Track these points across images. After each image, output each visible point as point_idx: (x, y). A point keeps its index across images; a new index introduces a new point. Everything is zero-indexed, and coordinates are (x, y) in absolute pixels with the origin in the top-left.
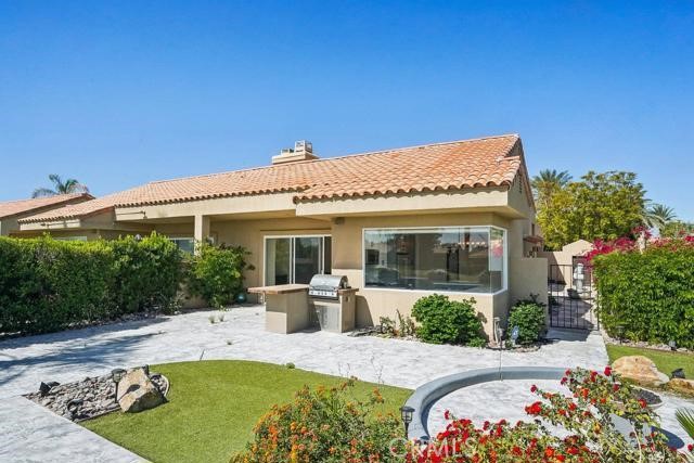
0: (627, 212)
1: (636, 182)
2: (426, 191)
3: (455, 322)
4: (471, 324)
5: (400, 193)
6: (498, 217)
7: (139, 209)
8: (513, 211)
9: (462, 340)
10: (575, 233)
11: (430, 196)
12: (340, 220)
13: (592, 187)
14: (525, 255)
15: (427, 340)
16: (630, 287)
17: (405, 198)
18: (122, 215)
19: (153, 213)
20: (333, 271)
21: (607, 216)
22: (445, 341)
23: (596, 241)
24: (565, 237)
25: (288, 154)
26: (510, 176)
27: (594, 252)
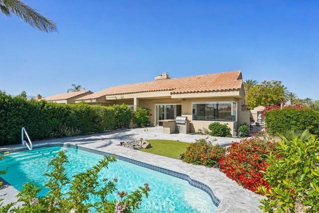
0: (278, 95)
1: (282, 85)
2: (214, 91)
3: (222, 130)
4: (227, 131)
5: (206, 91)
6: (236, 99)
7: (115, 96)
8: (240, 97)
9: (224, 136)
10: (259, 103)
11: (215, 92)
12: (184, 99)
13: (265, 86)
14: (242, 111)
15: (213, 135)
16: (276, 120)
17: (207, 93)
18: (108, 98)
19: (119, 97)
20: (182, 115)
21: (270, 97)
22: (219, 136)
23: (266, 106)
24: (255, 105)
25: (160, 77)
26: (240, 87)
27: (265, 110)
